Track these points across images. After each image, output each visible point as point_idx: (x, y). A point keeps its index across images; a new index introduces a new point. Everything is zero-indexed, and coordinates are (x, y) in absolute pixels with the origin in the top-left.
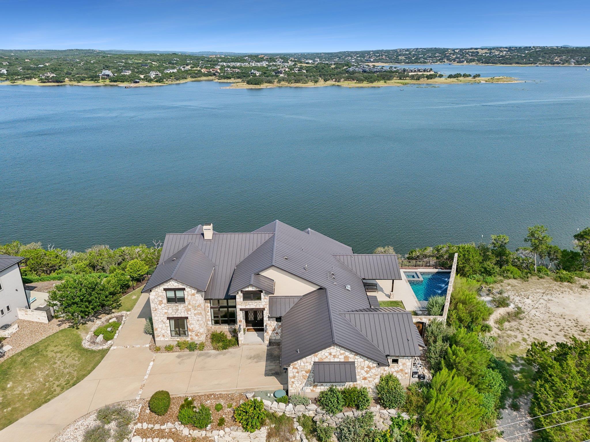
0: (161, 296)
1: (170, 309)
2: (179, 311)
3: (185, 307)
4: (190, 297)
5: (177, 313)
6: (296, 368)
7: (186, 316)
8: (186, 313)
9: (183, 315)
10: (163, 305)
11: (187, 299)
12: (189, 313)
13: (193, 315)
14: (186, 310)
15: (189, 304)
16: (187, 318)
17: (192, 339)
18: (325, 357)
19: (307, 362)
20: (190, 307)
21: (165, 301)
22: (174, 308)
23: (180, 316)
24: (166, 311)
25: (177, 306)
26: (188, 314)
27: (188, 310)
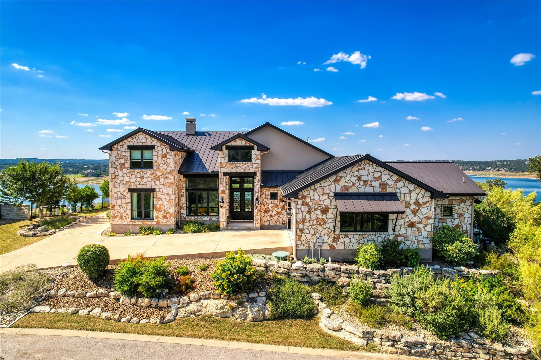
0: (123, 157)
1: (133, 176)
2: (145, 180)
3: (153, 173)
4: (160, 159)
5: (142, 183)
6: (307, 204)
7: (153, 187)
8: (153, 183)
9: (149, 186)
10: (125, 171)
11: (156, 162)
12: (158, 182)
13: (162, 187)
14: (154, 177)
15: (158, 169)
16: (153, 190)
17: (158, 223)
18: (351, 184)
19: (324, 194)
20: (159, 174)
21: (128, 165)
22: (138, 175)
23: (146, 187)
24: (128, 179)
25: (143, 172)
26: (156, 184)
27: (156, 178)
